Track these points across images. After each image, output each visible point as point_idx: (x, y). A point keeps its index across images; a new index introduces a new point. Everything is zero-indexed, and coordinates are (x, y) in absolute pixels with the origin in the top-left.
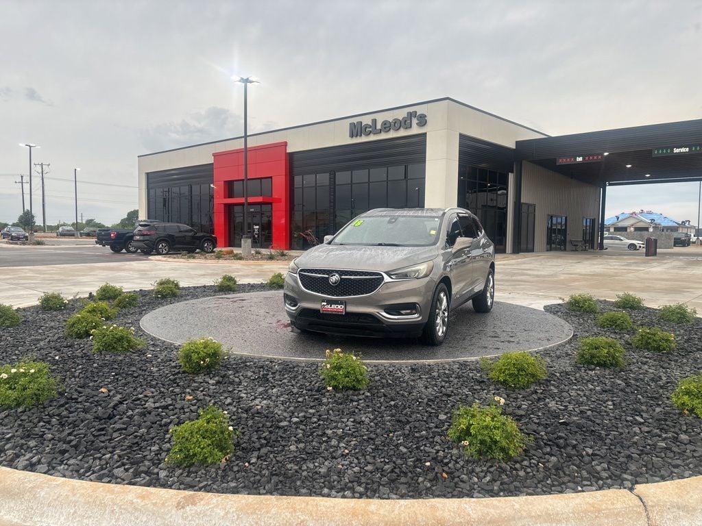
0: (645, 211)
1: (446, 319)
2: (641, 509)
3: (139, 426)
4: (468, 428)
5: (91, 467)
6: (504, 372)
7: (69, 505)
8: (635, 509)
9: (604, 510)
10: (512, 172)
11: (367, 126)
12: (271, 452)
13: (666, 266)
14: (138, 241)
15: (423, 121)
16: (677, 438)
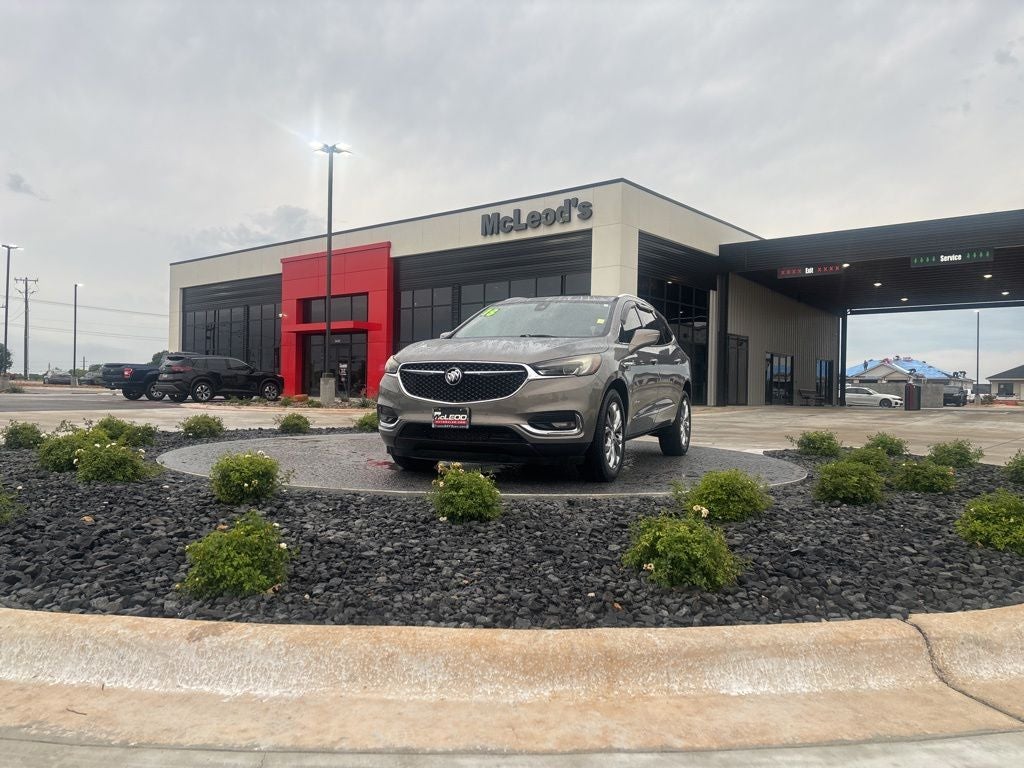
0: (901, 357)
1: (620, 446)
2: (921, 642)
3: (139, 555)
4: (653, 545)
5: (54, 597)
6: (706, 498)
7: (12, 640)
8: (911, 642)
9: (864, 641)
10: (715, 289)
11: (507, 220)
12: (347, 584)
13: (936, 420)
14: (165, 381)
15: (586, 212)
16: (968, 569)
